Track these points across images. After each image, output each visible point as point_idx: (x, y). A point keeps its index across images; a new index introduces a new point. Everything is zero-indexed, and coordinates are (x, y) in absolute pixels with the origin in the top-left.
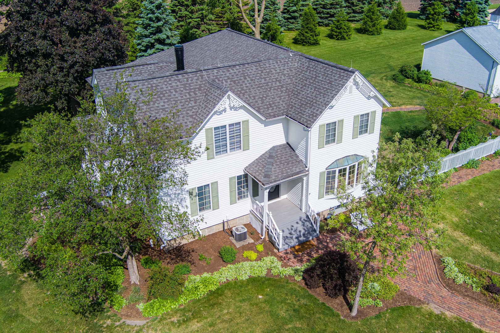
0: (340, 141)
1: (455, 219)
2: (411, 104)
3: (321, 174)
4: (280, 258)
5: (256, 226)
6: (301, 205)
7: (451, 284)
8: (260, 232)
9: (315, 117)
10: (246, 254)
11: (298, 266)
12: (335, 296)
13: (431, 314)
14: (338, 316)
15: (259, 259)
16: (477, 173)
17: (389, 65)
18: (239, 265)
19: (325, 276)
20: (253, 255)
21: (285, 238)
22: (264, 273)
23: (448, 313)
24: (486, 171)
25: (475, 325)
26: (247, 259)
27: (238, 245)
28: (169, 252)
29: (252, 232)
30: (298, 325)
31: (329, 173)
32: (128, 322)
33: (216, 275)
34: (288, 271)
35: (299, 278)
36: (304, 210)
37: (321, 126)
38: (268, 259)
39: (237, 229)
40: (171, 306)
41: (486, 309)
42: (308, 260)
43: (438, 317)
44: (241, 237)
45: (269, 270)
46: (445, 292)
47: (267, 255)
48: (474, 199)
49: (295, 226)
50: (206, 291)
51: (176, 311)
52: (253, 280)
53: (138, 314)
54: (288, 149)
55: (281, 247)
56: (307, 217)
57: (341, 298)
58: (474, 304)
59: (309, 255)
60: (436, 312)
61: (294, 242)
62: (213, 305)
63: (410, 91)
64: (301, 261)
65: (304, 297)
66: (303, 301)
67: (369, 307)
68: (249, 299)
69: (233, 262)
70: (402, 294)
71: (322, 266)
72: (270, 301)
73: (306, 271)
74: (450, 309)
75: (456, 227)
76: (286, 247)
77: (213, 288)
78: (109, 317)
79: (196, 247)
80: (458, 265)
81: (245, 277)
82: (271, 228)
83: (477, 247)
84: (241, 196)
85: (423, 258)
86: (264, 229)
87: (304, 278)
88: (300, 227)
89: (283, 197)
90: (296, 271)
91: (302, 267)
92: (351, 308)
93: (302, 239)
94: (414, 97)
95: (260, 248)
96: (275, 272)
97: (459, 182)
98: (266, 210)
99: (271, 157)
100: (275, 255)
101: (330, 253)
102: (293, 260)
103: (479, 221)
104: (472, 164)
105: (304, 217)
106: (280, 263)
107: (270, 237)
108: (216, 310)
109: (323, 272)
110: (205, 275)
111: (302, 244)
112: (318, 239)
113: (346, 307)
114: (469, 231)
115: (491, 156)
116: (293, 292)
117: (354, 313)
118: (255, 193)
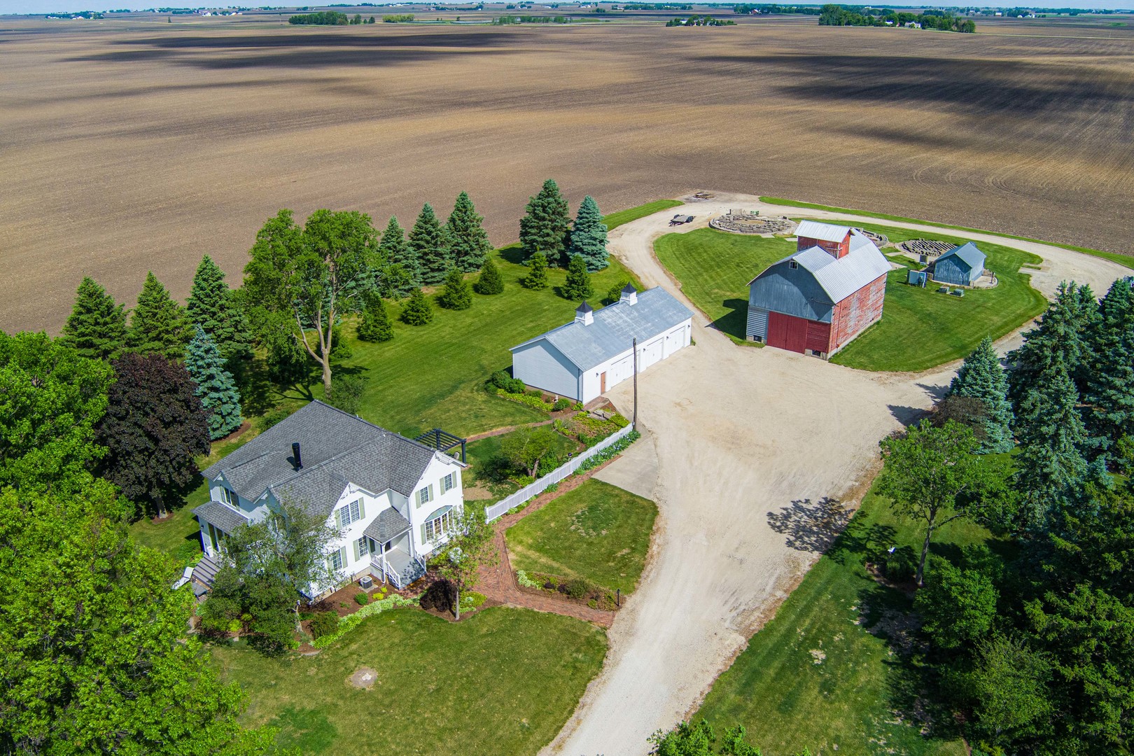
0: (432, 499)
1: (530, 541)
2: (502, 425)
3: (422, 526)
4: (401, 594)
5: (378, 575)
6: (410, 552)
7: (522, 589)
8: (380, 578)
9: (411, 488)
10: (375, 596)
11: (415, 597)
12: (443, 610)
13: (507, 609)
14: (447, 622)
15: (385, 597)
16: (555, 496)
17: (481, 365)
18: (373, 604)
19: (435, 599)
20: (381, 596)
21: (402, 579)
22: (392, 606)
23: (519, 607)
24: (562, 493)
25: (536, 610)
26: (377, 599)
27: (367, 591)
28: (315, 607)
29: (375, 580)
30: (422, 632)
31: (427, 524)
32: (307, 654)
33: (357, 614)
34: (409, 601)
35: (417, 605)
36: (412, 556)
37: (416, 493)
38: (392, 597)
39: (364, 580)
40: (333, 638)
41: (544, 599)
42: (421, 592)
43: (512, 610)
44: (368, 585)
45: (395, 604)
46: (518, 594)
47: (391, 594)
48: (548, 521)
49: (407, 569)
50: (354, 625)
51: (337, 641)
52: (385, 612)
53: (312, 648)
54: (394, 512)
55: (400, 586)
56: (416, 560)
57: (448, 611)
58: (537, 598)
59: (421, 588)
60: (512, 607)
61: (409, 581)
62: (362, 633)
63: (503, 405)
64: (416, 593)
65: (422, 616)
66: (422, 618)
67: (467, 613)
68: (386, 624)
69: (367, 603)
70: (489, 601)
71: (432, 593)
72: (400, 622)
73: (422, 599)
74: (520, 604)
75: (530, 547)
76: (404, 585)
77: (359, 622)
78: (291, 655)
79: (335, 598)
80: (528, 575)
81: (379, 612)
82: (390, 574)
83: (543, 560)
84: (362, 553)
85: (504, 575)
86: (385, 576)
87: (421, 604)
88: (411, 569)
89: (394, 548)
90: (414, 600)
91: (418, 597)
92: (455, 615)
93: (414, 578)
94: (506, 415)
95: (384, 590)
96: (399, 604)
97: (538, 508)
98: (385, 561)
99: (382, 520)
100: (397, 592)
101: (436, 583)
102: (410, 594)
103: (548, 539)
104: (551, 488)
105: (413, 561)
106: (402, 598)
107: (390, 581)
108: (364, 635)
109: (433, 596)
110: (349, 615)
111: (415, 581)
112: (426, 575)
113: (452, 616)
114: (540, 549)
115: (570, 477)
116: (414, 614)
117: (458, 618)
118: (373, 550)
